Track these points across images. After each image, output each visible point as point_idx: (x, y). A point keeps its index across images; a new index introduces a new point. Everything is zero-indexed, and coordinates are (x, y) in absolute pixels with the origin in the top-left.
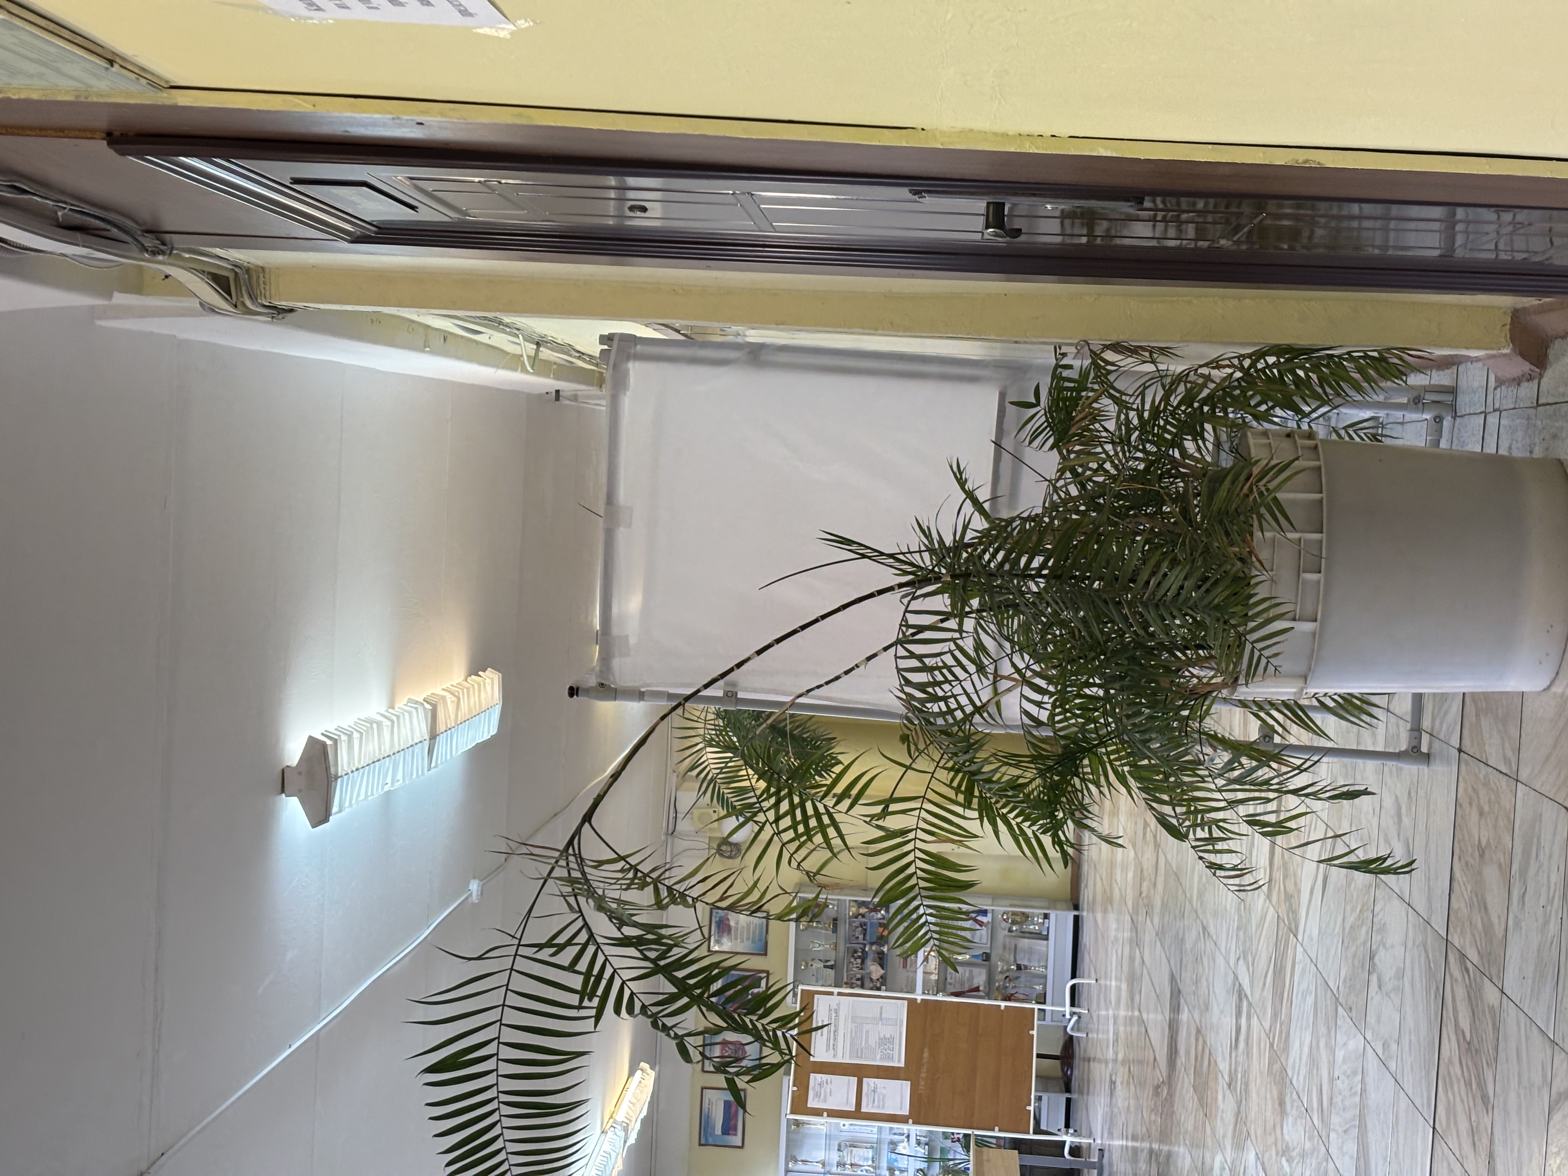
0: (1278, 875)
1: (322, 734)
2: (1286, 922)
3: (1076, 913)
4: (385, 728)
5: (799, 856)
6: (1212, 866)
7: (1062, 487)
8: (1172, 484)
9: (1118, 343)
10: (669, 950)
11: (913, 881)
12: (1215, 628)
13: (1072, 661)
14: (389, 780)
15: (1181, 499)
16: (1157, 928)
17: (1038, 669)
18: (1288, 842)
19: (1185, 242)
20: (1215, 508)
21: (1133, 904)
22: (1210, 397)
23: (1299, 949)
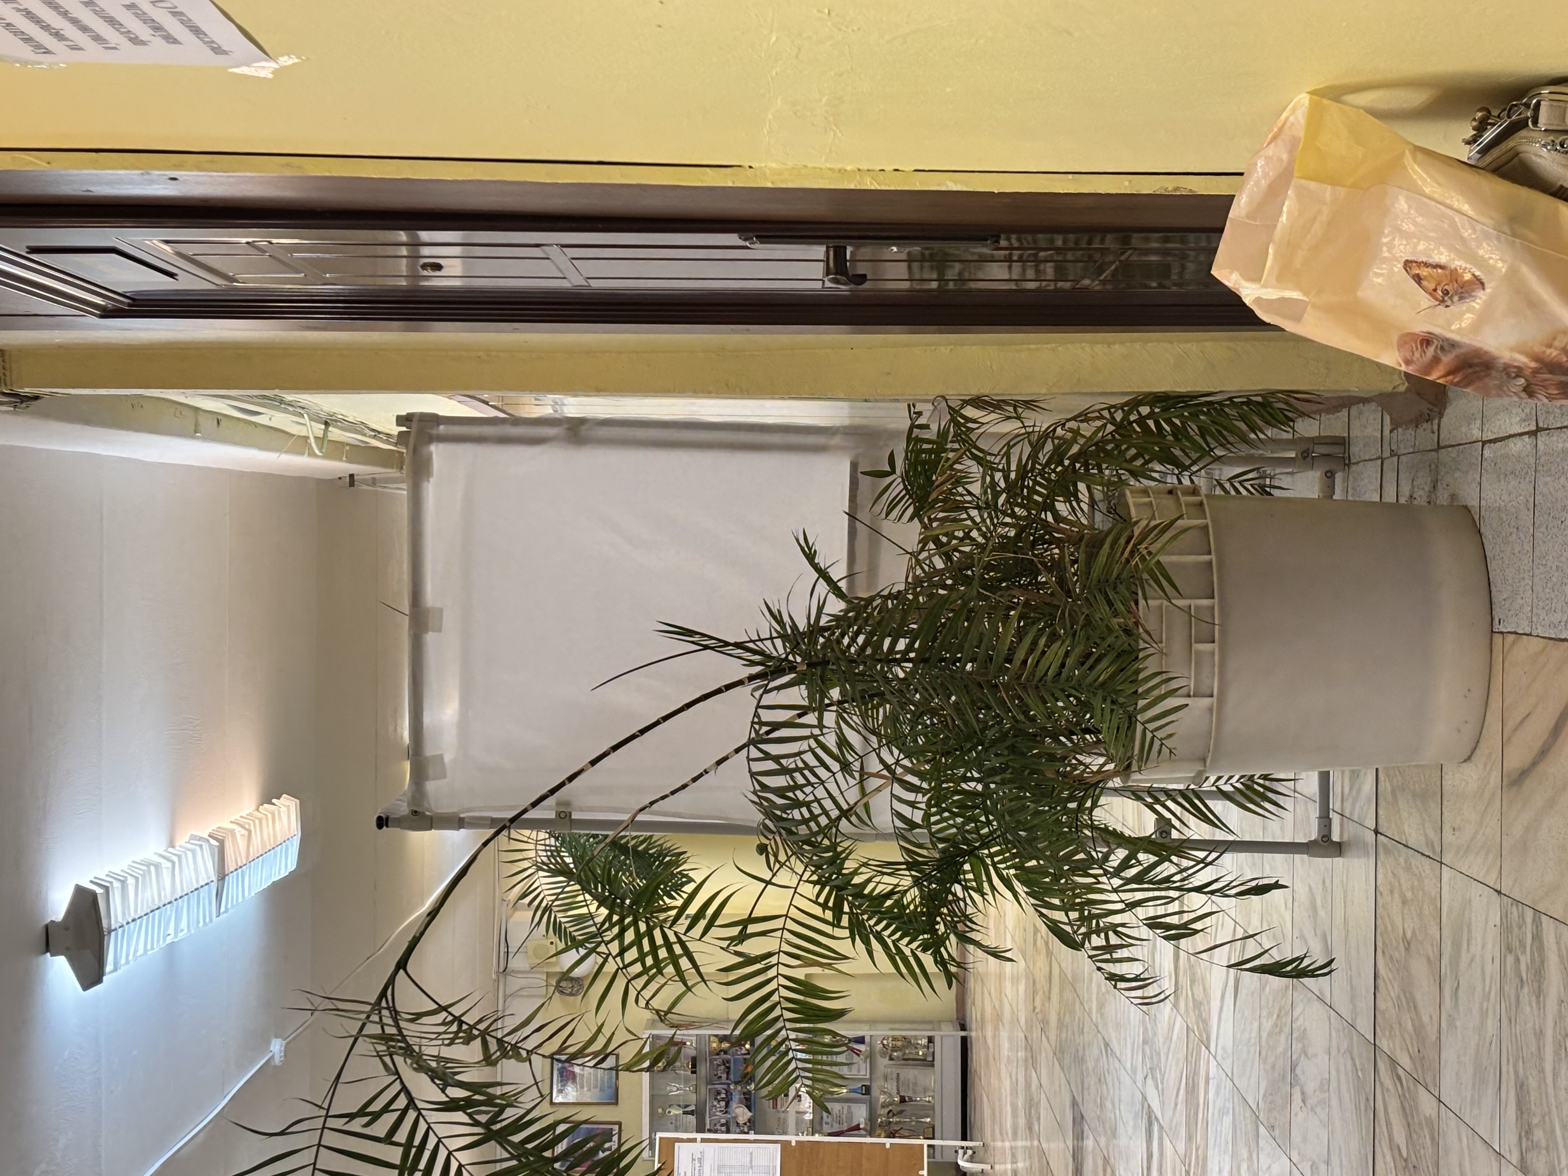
0: (1185, 981)
1: (91, 882)
2: (1197, 1033)
3: (963, 1033)
4: (164, 870)
5: (647, 993)
6: (1114, 978)
7: (925, 559)
8: (1046, 551)
9: (978, 398)
10: (501, 1112)
11: (777, 1012)
12: (1103, 709)
13: (946, 754)
14: (171, 931)
15: (1056, 567)
16: (1053, 1045)
17: (910, 765)
18: (1194, 945)
19: (1044, 284)
20: (1095, 575)
21: (1026, 1021)
22: (1080, 453)
23: (1213, 1063)
